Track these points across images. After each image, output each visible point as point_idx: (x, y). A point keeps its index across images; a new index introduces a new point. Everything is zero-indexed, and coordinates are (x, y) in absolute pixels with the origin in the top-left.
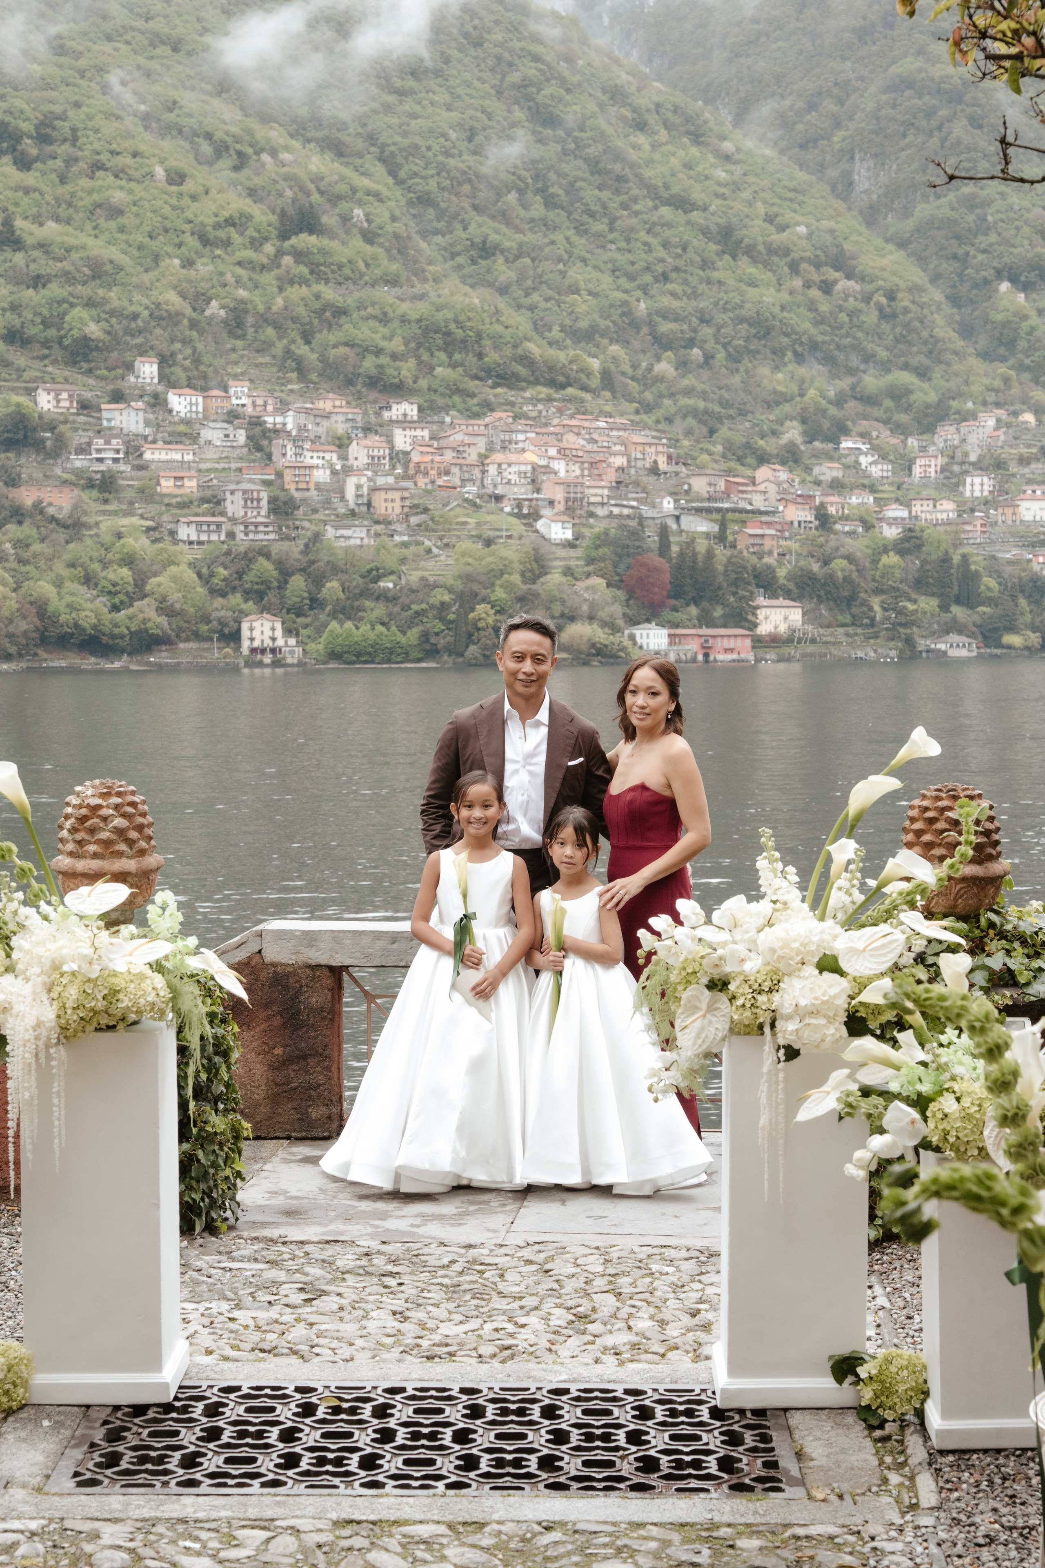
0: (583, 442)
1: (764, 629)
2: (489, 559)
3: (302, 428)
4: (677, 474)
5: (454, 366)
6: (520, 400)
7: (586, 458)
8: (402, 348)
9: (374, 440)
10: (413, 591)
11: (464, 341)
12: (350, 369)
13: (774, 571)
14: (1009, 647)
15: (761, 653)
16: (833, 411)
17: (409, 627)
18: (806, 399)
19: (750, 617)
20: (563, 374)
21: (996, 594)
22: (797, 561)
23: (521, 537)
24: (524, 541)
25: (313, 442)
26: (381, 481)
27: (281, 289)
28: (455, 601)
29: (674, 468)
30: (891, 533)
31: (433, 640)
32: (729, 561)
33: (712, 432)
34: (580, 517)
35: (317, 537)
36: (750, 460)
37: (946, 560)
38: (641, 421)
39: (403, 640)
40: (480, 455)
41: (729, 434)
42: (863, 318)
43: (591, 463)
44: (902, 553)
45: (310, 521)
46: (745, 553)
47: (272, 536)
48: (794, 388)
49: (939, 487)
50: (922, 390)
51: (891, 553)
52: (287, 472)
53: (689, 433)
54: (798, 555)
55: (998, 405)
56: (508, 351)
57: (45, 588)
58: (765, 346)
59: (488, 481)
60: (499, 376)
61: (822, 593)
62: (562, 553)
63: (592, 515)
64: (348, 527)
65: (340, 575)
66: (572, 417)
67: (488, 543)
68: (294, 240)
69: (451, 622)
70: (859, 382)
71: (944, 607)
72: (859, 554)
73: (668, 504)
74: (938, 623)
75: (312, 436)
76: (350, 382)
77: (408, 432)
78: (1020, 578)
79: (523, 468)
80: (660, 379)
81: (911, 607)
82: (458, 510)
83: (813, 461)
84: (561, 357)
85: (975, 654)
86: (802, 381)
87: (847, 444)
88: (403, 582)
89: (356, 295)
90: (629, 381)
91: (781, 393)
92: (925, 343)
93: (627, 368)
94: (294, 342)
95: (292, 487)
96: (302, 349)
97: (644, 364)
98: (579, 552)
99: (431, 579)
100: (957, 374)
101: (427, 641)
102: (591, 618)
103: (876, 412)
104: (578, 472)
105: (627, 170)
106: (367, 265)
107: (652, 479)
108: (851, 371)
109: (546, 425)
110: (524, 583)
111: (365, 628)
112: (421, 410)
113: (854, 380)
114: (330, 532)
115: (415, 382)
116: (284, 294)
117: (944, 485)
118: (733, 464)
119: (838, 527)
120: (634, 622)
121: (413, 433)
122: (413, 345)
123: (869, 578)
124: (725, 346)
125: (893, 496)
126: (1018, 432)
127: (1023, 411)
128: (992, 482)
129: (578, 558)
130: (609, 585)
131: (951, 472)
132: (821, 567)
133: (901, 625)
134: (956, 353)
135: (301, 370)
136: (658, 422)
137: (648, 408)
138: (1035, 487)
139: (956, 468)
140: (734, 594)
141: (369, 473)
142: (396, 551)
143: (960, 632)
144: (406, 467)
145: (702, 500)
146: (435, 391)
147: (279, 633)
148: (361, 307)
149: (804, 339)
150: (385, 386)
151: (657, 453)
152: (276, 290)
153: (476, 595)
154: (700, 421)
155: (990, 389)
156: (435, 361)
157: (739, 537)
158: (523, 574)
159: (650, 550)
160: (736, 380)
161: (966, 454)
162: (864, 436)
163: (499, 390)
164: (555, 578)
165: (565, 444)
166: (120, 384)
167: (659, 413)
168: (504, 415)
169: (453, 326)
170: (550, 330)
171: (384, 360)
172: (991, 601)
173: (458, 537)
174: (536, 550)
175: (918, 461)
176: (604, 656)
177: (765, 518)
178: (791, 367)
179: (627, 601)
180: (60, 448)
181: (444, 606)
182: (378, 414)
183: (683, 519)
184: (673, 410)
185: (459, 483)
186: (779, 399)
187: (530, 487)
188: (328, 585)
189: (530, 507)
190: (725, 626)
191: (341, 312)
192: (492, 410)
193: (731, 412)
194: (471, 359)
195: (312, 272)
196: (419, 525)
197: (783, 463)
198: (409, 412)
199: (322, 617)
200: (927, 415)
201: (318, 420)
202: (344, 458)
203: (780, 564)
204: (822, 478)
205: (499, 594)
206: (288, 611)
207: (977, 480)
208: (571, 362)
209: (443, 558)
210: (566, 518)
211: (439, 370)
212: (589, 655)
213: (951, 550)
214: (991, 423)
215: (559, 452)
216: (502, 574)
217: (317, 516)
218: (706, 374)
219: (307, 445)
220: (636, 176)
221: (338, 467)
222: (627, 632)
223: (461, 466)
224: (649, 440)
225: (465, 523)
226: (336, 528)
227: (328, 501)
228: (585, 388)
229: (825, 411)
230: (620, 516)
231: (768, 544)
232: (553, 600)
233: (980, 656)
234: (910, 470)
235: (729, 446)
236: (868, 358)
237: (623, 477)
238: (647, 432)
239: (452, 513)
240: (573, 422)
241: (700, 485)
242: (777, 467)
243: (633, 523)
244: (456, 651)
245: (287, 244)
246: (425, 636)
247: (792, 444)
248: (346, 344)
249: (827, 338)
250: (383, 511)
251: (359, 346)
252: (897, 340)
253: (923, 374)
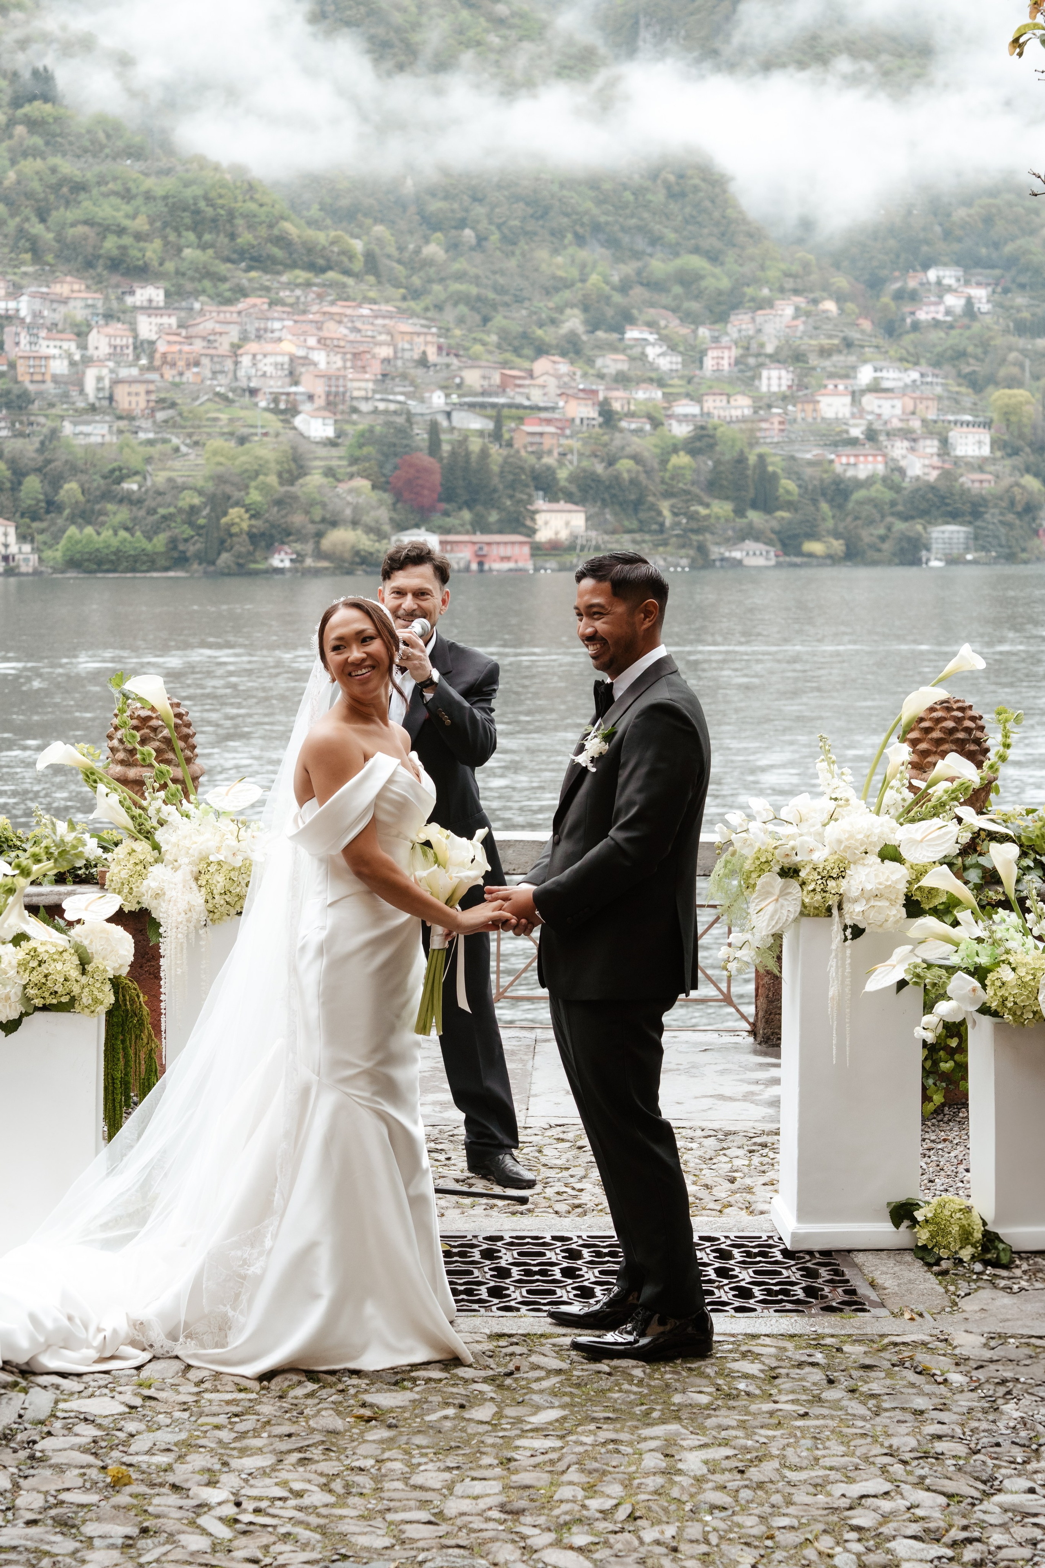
0: (345, 331)
1: (543, 535)
2: (243, 459)
3: (37, 315)
4: (448, 366)
5: (203, 247)
6: (276, 285)
7: (349, 349)
8: (147, 227)
9: (117, 328)
10: (159, 493)
11: (214, 220)
12: (90, 249)
13: (554, 472)
14: (811, 555)
15: (540, 563)
16: (617, 298)
17: (156, 533)
18: (589, 284)
19: (528, 523)
20: (323, 257)
21: (795, 498)
22: (579, 461)
23: (277, 435)
24: (280, 439)
25: (49, 330)
26: (124, 373)
27: (13, 162)
28: (205, 504)
29: (445, 360)
30: (681, 430)
31: (181, 547)
32: (506, 461)
33: (486, 320)
34: (343, 412)
35: (54, 434)
36: (528, 351)
37: (741, 460)
38: (408, 309)
39: (149, 547)
40: (233, 345)
41: (504, 323)
42: (649, 197)
43: (355, 355)
44: (693, 452)
45: (46, 416)
46: (523, 453)
47: (4, 433)
48: (575, 273)
49: (731, 381)
50: (714, 276)
51: (682, 453)
52: (20, 362)
53: (461, 321)
54: (581, 455)
55: (796, 292)
56: (263, 232)
58: (543, 227)
59: (241, 373)
60: (253, 259)
61: (607, 496)
62: (322, 452)
63: (355, 410)
64: (88, 423)
65: (80, 476)
66: (333, 303)
67: (242, 440)
68: (27, 109)
69: (202, 527)
70: (646, 266)
71: (740, 512)
72: (646, 454)
73: (438, 399)
74: (733, 529)
75: (48, 323)
76: (89, 264)
77: (154, 320)
78: (822, 480)
79: (280, 359)
80: (429, 263)
81: (703, 511)
82: (209, 405)
83: (596, 352)
84: (321, 238)
85: (772, 562)
86: (583, 266)
87: (632, 334)
88: (149, 483)
89: (97, 169)
90: (395, 265)
91: (561, 279)
92: (717, 224)
93: (392, 250)
94: (27, 219)
95: (25, 380)
96: (37, 228)
97: (411, 247)
98: (341, 451)
99: (180, 480)
100: (752, 259)
101: (175, 548)
102: (355, 523)
103: (665, 299)
104: (340, 364)
105: (392, 34)
106: (108, 136)
107: (420, 371)
108: (637, 255)
109: (304, 312)
110: (282, 484)
111: (107, 533)
112: (168, 295)
113: (639, 264)
114: (68, 428)
115: (161, 264)
116: (17, 167)
117: (738, 378)
118: (509, 356)
119: (624, 424)
120: (401, 527)
121: (159, 320)
122: (158, 224)
123: (658, 480)
124: (499, 227)
125: (682, 390)
126: (818, 322)
127: (824, 299)
128: (790, 376)
129: (340, 458)
130: (374, 487)
131: (746, 365)
132: (606, 468)
133: (693, 531)
134: (750, 235)
135: (36, 251)
136: (427, 309)
137: (416, 294)
138: (838, 381)
139: (752, 361)
140: (511, 497)
141: (111, 364)
142: (141, 449)
143: (757, 539)
144: (151, 357)
145: (476, 395)
146: (184, 274)
147: (12, 539)
148: (101, 181)
149: (586, 219)
150: (128, 269)
151: (426, 343)
152: (7, 163)
153: (229, 498)
154: (473, 308)
155: (787, 275)
156: (183, 241)
157: (516, 435)
158: (280, 475)
159: (418, 449)
160: (512, 264)
161: (762, 345)
162: (651, 325)
163: (253, 274)
164: (315, 480)
165: (325, 334)
167: (428, 300)
168: (258, 301)
169: (202, 204)
170: (308, 209)
171: (127, 240)
172: (790, 505)
173: (209, 434)
174: (294, 448)
175: (711, 354)
176: (370, 565)
177: (544, 415)
178: (571, 250)
179: (394, 504)
181: (193, 510)
182: (120, 299)
183: (455, 415)
184: (443, 296)
185: (209, 375)
186: (558, 285)
187: (287, 380)
188: (67, 486)
189: (287, 402)
190: (501, 532)
191: (80, 187)
192: (246, 296)
193: (507, 298)
194: (223, 240)
195: (47, 143)
196: (166, 421)
197: (563, 354)
198: (154, 297)
199: (60, 522)
200: (719, 303)
201: (55, 305)
202: (83, 347)
203: (561, 464)
204: (605, 371)
205: (255, 496)
206: (23, 515)
207: (774, 373)
208: (333, 243)
209: (192, 457)
210: (327, 414)
211: (187, 252)
212: (353, 563)
213: (746, 450)
214: (789, 311)
215: (319, 341)
216: (257, 474)
217: (53, 411)
218: (478, 257)
219: (43, 333)
220: (402, 40)
221: (77, 357)
222: (394, 538)
223: (212, 357)
224: (418, 329)
225: (216, 419)
226: (75, 424)
227: (65, 396)
228: (347, 272)
229: (608, 298)
230: (386, 412)
231: (548, 443)
232: (313, 503)
233: (779, 565)
234: (701, 362)
235: (504, 335)
236: (655, 241)
237: (389, 369)
238: (415, 320)
239: (202, 408)
240: (334, 309)
241: (473, 378)
242: (557, 358)
243: (400, 420)
244: (207, 559)
245: (20, 112)
246: (173, 543)
247: (573, 334)
248: (86, 222)
249: (610, 219)
250: (126, 406)
251: (100, 225)
252: (686, 222)
253: (714, 257)
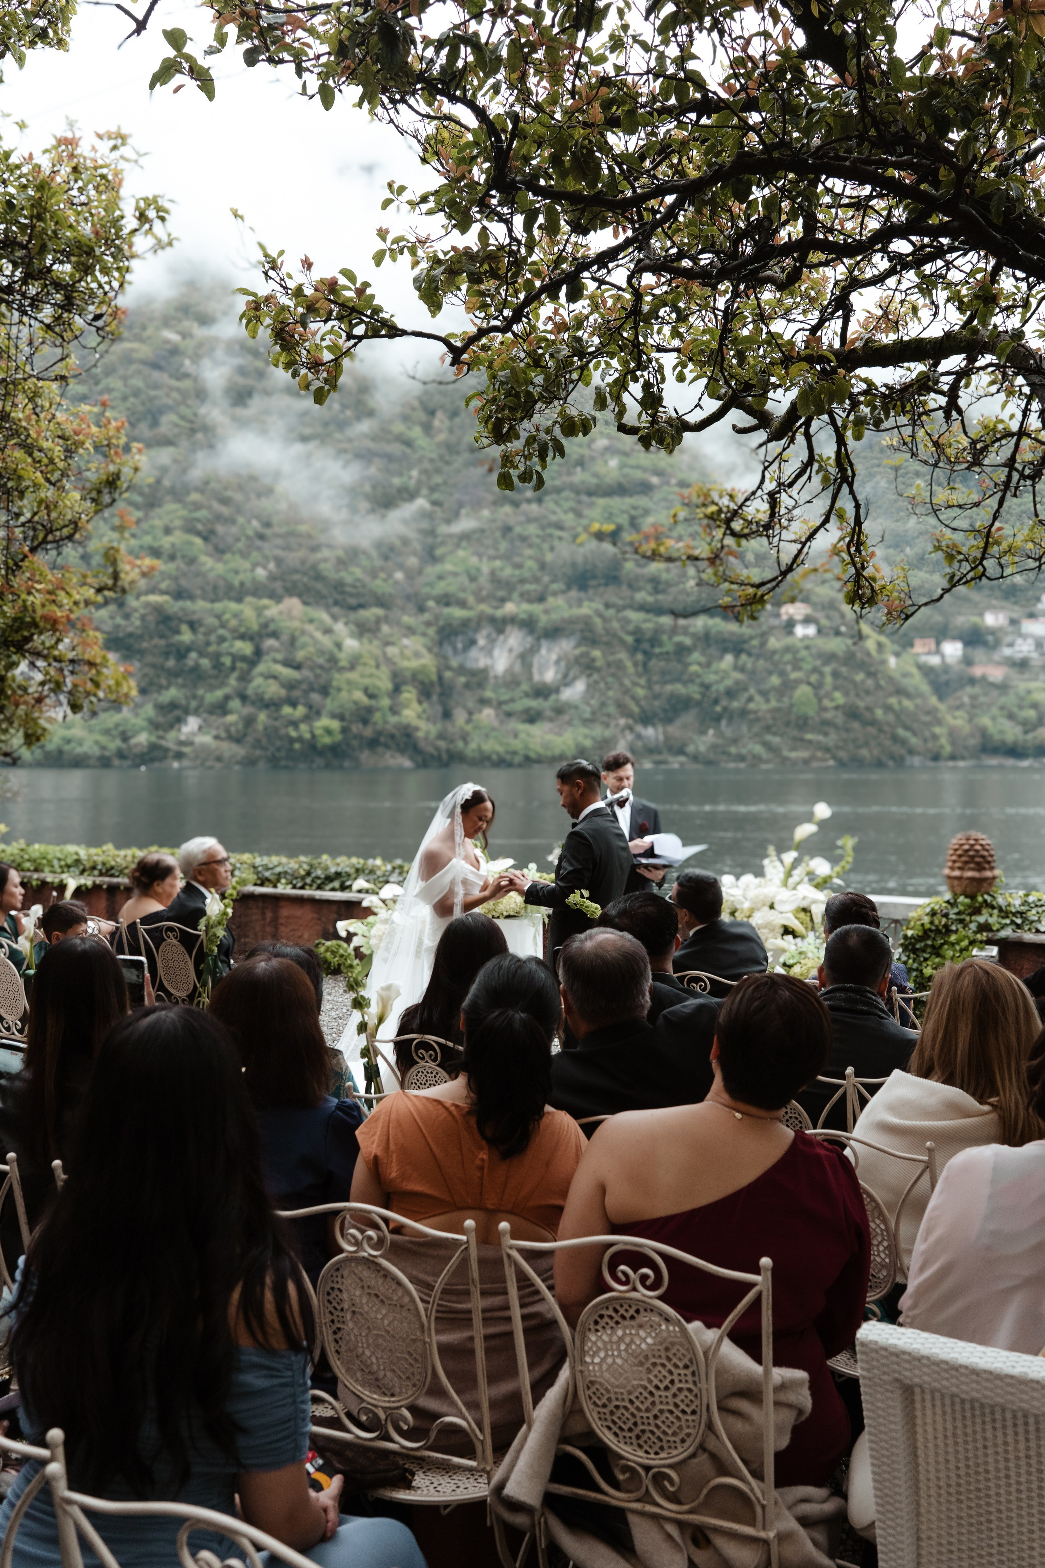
57: (985, 721)
166: (1033, 609)
180: (997, 645)
